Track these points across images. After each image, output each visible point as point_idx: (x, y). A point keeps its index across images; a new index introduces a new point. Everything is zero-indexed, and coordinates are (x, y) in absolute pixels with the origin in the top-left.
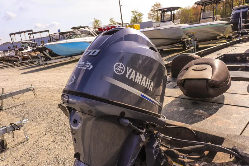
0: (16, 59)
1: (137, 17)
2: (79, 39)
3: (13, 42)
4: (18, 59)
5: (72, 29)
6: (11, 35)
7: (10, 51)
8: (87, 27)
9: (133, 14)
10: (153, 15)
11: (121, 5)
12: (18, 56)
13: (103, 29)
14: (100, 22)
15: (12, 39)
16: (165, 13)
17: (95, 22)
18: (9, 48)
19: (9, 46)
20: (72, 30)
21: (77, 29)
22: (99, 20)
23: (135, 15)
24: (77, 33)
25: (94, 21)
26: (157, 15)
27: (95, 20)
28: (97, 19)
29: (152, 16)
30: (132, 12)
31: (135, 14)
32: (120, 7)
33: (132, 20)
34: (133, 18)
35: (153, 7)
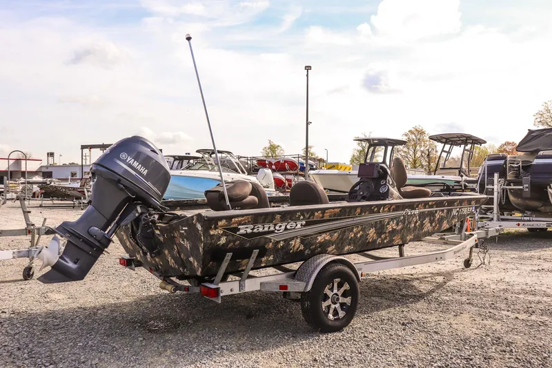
0: (79, 194)
2: (207, 172)
3: (84, 163)
4: (85, 194)
5: (198, 151)
6: (83, 147)
7: (73, 180)
8: (229, 153)
10: (405, 152)
12: (85, 190)
13: (267, 162)
15: (84, 158)
16: (378, 147)
17: (270, 148)
18: (73, 174)
19: (73, 170)
20: (200, 155)
21: (209, 153)
22: (279, 146)
24: (208, 162)
25: (268, 145)
26: (415, 153)
27: (271, 145)
28: (276, 143)
29: (403, 154)
32: (307, 124)
33: (354, 156)
35: (406, 135)
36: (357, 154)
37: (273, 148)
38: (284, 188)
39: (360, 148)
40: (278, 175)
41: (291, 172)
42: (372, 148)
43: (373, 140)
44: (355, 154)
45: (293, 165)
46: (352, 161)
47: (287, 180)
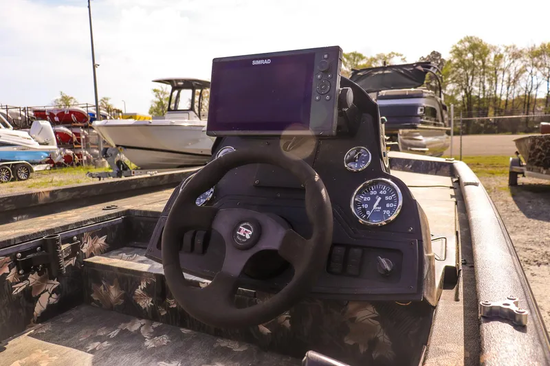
1: (164, 102)
9: (156, 96)
11: (96, 63)
13: (47, 114)
14: (75, 102)
17: (61, 100)
22: (72, 98)
23: (161, 99)
25: (59, 97)
27: (63, 97)
30: (155, 91)
31: (161, 97)
32: (94, 67)
33: (152, 107)
34: (156, 105)
36: (155, 106)
37: (66, 99)
38: (71, 143)
39: (158, 100)
40: (62, 129)
41: (80, 124)
42: (176, 93)
43: (177, 81)
44: (153, 106)
45: (81, 116)
46: (151, 112)
47: (75, 133)
